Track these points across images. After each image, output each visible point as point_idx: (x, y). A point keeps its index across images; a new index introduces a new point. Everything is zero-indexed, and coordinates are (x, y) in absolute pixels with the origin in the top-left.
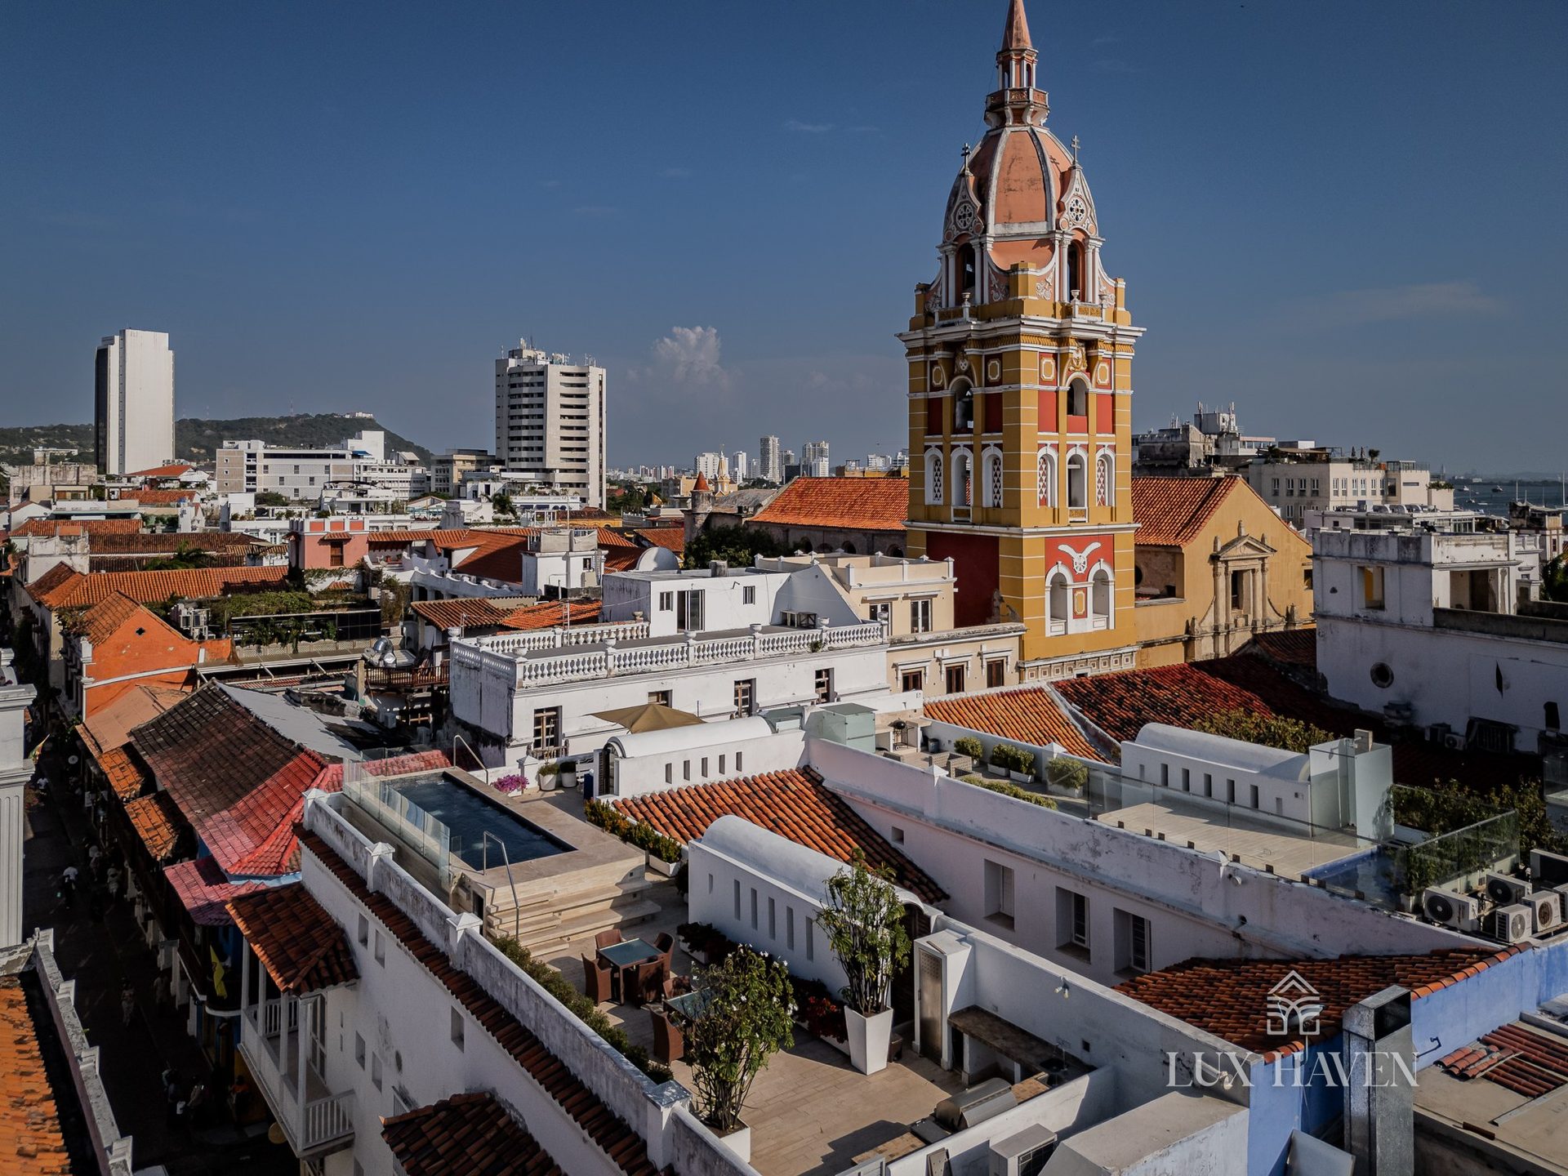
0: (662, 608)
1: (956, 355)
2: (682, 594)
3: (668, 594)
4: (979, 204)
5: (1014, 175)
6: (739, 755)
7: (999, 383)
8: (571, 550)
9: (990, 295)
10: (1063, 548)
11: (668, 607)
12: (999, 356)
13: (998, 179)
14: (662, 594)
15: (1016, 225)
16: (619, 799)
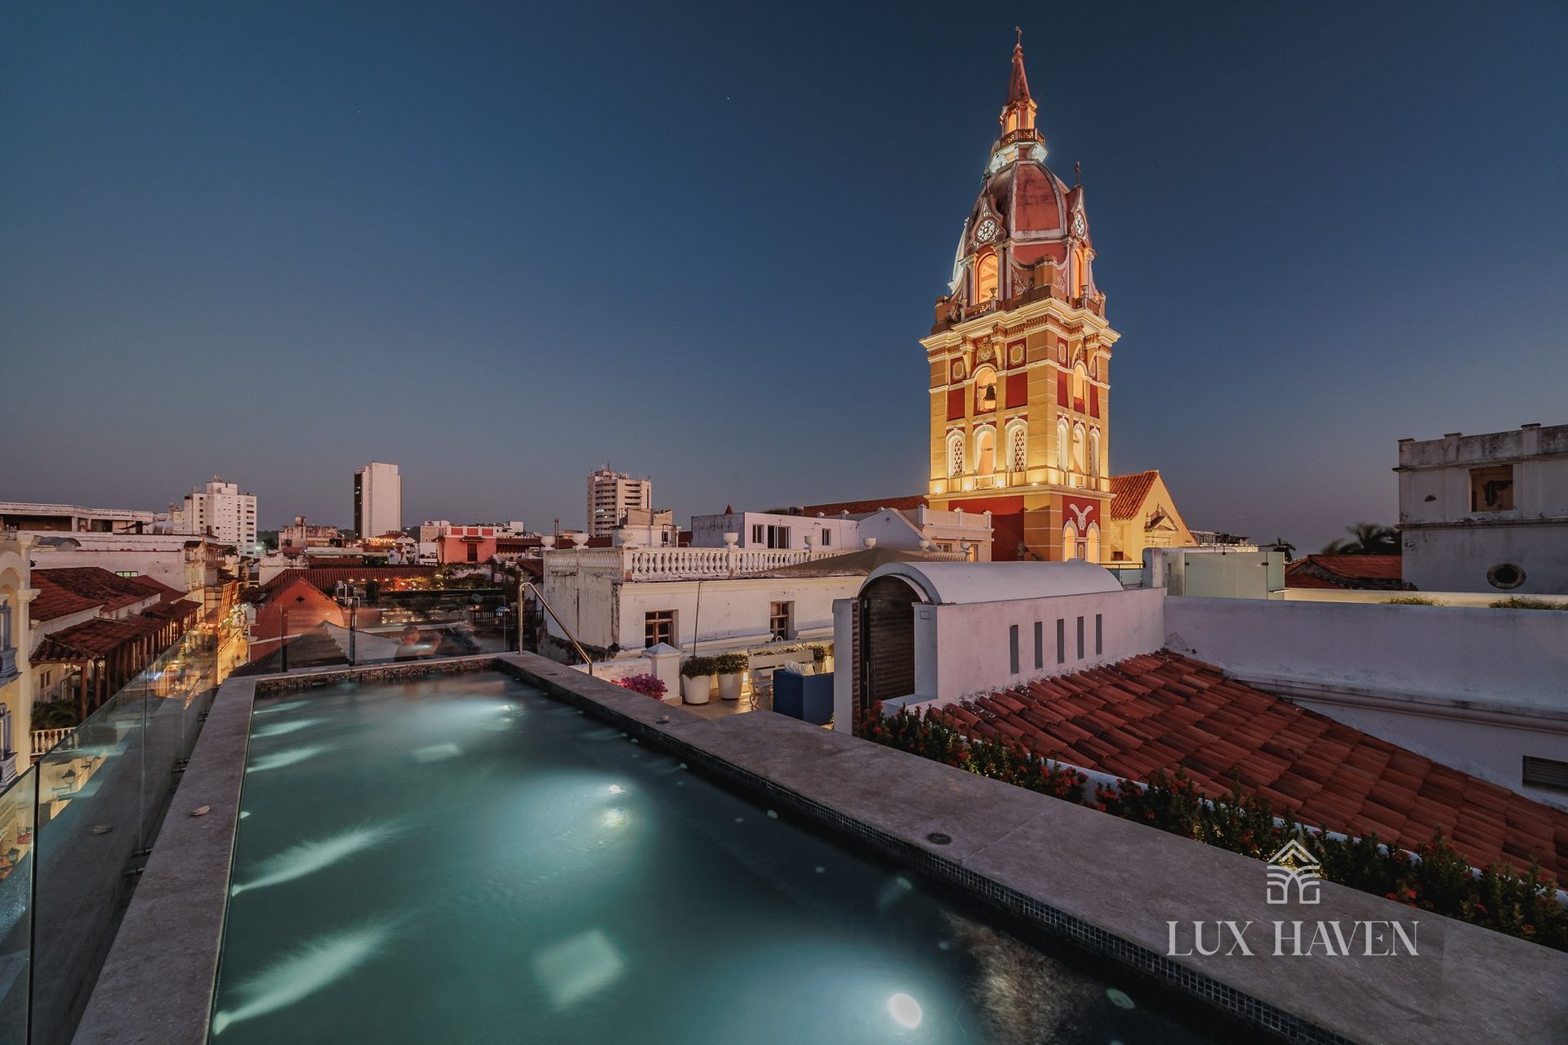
0: (754, 541)
1: (977, 348)
2: (771, 529)
3: (760, 528)
4: (1002, 216)
5: (1029, 193)
6: (1099, 617)
7: (1024, 363)
8: (652, 524)
9: (1013, 291)
10: (1073, 506)
11: (760, 541)
12: (1023, 341)
13: (1016, 195)
14: (754, 527)
15: (1034, 232)
16: (939, 704)
